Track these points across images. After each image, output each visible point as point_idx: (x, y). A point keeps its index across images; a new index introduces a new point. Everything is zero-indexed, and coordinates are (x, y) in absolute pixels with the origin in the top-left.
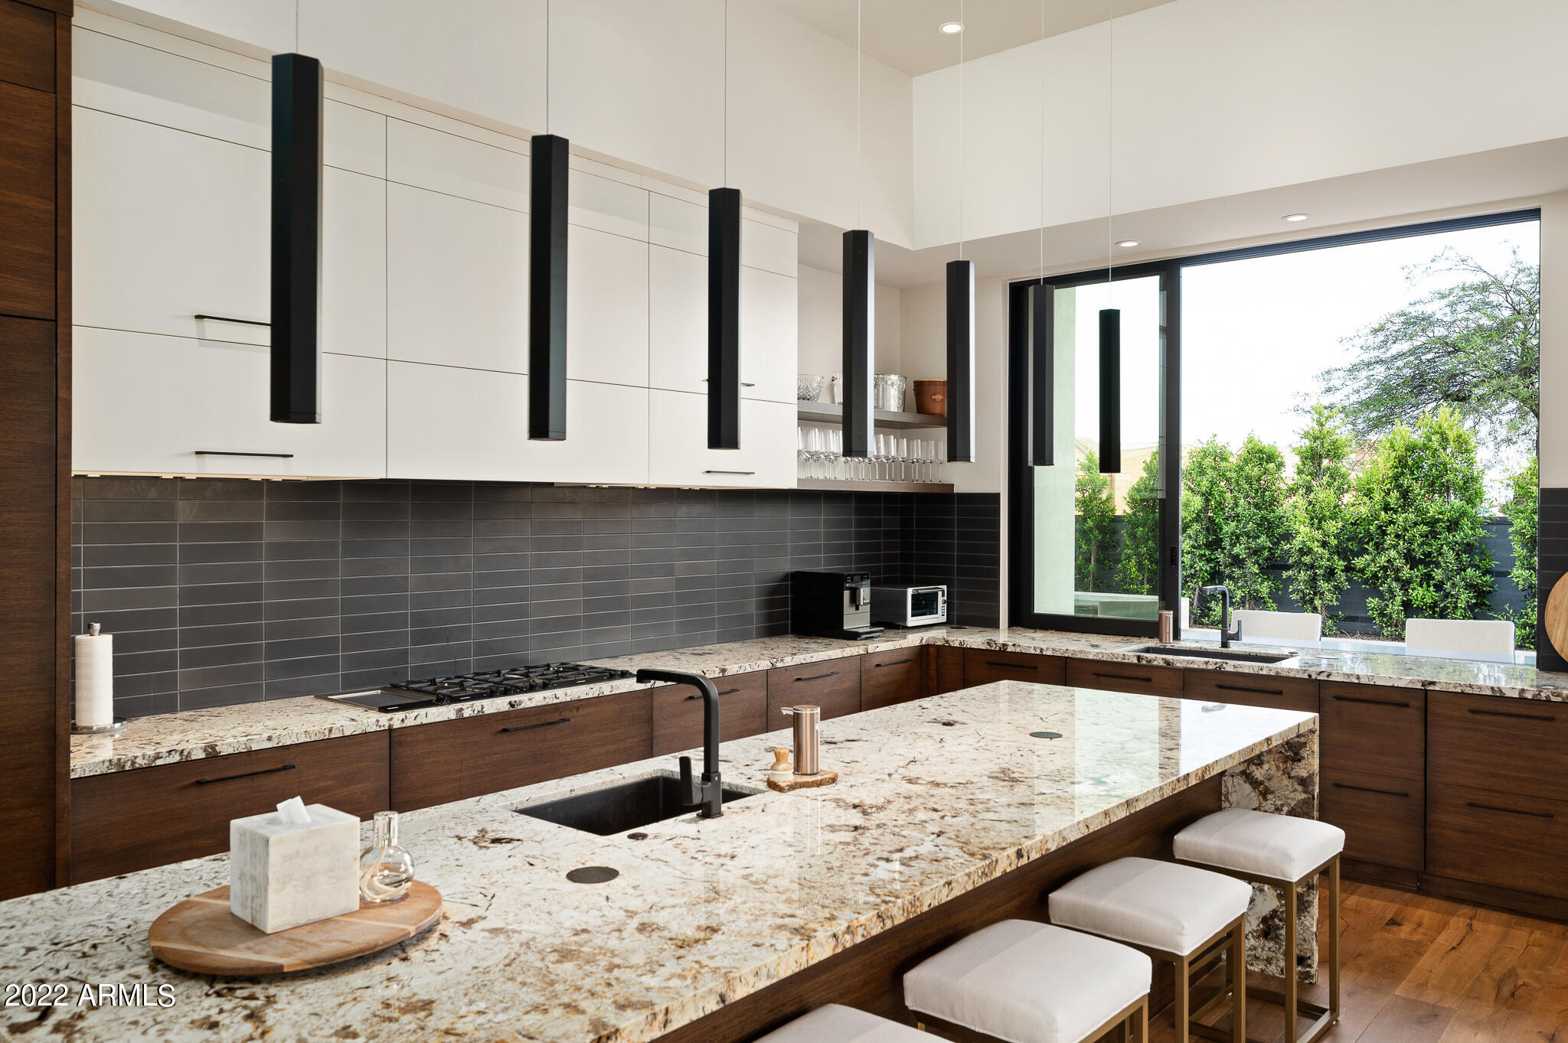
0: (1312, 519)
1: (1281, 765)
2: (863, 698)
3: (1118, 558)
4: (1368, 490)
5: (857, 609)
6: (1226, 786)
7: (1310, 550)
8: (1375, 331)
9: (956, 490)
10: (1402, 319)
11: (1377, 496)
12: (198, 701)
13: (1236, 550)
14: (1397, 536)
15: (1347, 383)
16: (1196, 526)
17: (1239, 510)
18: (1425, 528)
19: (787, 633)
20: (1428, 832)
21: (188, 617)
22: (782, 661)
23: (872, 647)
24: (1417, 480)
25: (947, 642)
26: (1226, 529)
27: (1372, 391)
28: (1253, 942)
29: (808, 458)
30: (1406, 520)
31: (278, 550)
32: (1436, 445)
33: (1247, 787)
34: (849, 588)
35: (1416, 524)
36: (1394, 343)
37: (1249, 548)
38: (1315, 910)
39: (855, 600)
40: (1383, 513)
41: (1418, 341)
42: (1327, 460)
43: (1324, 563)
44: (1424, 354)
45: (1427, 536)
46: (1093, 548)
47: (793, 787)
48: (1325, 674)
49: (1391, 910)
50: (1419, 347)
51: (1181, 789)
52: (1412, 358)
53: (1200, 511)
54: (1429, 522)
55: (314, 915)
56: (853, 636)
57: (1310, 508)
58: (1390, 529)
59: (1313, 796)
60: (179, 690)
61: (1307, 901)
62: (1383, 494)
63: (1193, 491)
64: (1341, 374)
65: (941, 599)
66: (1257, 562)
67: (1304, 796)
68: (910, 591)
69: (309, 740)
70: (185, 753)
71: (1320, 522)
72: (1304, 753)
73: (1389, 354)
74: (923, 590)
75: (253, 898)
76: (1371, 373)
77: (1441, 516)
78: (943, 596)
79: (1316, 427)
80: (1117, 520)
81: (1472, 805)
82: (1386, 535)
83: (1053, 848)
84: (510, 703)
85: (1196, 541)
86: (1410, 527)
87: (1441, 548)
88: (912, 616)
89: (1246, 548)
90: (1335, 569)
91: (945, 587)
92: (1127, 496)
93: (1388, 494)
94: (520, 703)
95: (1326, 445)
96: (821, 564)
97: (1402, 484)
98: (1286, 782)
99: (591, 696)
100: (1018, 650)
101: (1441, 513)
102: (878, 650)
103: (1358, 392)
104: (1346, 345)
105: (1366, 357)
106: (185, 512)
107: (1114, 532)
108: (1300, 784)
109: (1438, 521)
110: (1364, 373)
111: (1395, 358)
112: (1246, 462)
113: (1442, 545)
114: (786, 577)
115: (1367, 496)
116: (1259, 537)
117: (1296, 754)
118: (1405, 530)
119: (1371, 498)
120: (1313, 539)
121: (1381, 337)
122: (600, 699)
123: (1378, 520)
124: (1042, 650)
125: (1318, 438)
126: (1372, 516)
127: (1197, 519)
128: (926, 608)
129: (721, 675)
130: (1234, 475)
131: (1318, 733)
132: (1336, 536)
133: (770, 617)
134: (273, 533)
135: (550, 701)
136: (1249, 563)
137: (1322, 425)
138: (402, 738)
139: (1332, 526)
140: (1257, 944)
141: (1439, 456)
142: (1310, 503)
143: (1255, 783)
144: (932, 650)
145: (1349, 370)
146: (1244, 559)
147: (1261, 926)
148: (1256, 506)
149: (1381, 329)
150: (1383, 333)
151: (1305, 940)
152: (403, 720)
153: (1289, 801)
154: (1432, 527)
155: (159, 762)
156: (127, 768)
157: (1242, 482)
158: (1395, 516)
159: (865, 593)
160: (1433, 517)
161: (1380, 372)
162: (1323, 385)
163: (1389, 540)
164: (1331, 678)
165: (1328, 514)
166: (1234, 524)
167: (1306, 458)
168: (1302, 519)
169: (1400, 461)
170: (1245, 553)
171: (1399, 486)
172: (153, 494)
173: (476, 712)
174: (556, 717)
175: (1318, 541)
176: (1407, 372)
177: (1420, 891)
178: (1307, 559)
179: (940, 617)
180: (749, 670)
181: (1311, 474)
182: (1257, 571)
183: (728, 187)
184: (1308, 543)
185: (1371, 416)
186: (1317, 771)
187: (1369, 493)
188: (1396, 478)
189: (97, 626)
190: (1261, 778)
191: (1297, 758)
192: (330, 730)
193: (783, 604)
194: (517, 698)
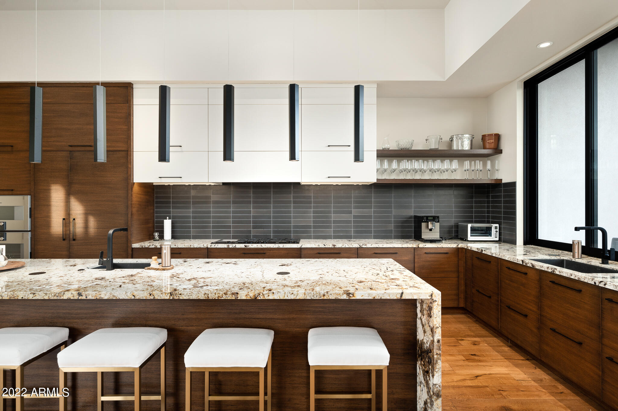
1: (427, 317)
2: (416, 265)
5: (431, 230)
6: (418, 323)
9: (503, 182)
12: (195, 237)
25: (468, 247)
31: (215, 202)
33: (421, 327)
34: (424, 222)
39: (428, 227)
65: (494, 230)
68: (470, 226)
69: (185, 247)
70: (156, 246)
74: (480, 225)
78: (496, 229)
84: (245, 245)
88: (471, 236)
91: (497, 225)
98: (428, 328)
100: (485, 253)
108: (431, 331)
114: (410, 217)
117: (430, 313)
122: (278, 249)
124: (492, 253)
128: (482, 233)
129: (333, 247)
134: (214, 198)
135: (259, 247)
138: (211, 250)
152: (211, 246)
155: (150, 247)
156: (144, 247)
173: (233, 247)
174: (262, 252)
179: (494, 238)
180: (347, 246)
189: (168, 218)
191: (430, 316)
192: (191, 246)
193: (410, 227)
194: (248, 245)
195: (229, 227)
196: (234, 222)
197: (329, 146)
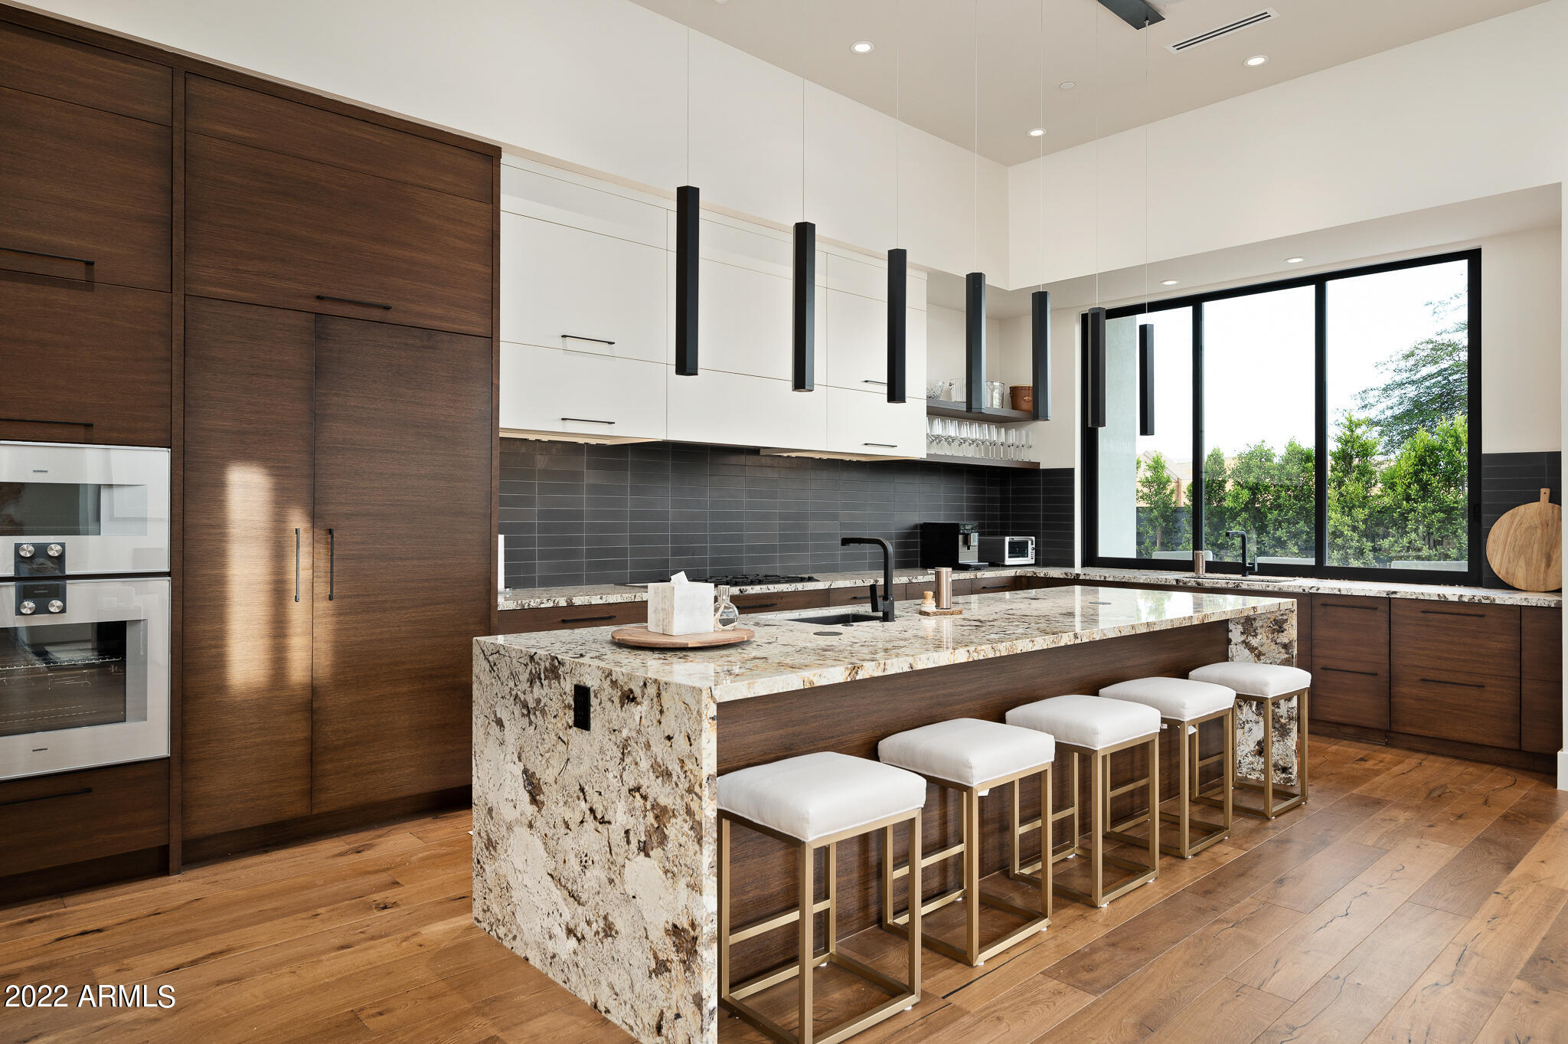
0: (1343, 508)
1: (1270, 635)
3: (1179, 541)
4: (1392, 483)
5: (969, 549)
6: (1231, 652)
7: (1342, 534)
8: (1407, 357)
9: (1042, 467)
10: (1430, 346)
11: (1399, 489)
13: (1278, 533)
14: (1417, 521)
15: (1381, 400)
16: (1244, 515)
17: (1281, 501)
18: (1442, 515)
19: (917, 567)
20: (1392, 700)
21: (544, 529)
22: (916, 578)
23: (979, 574)
24: (1435, 475)
25: (1035, 573)
26: (1269, 516)
27: (1406, 406)
28: (1251, 759)
29: (934, 440)
30: (1425, 508)
31: (593, 488)
32: (1450, 446)
33: (1247, 652)
34: (962, 534)
35: (1434, 511)
36: (1424, 366)
37: (1289, 532)
38: (1294, 734)
39: (967, 542)
40: (1404, 502)
41: (1444, 365)
42: (1357, 459)
43: (1355, 544)
44: (1450, 375)
45: (1443, 522)
46: (1159, 533)
47: (935, 614)
48: (1315, 589)
49: (1362, 754)
50: (1445, 370)
51: (1187, 625)
52: (1440, 378)
53: (1247, 503)
54: (1446, 511)
55: (694, 631)
56: (966, 568)
57: (1342, 499)
58: (1411, 516)
59: (1293, 656)
60: (537, 574)
61: (1289, 729)
62: (1404, 487)
63: (1241, 486)
64: (1376, 393)
65: (1030, 547)
66: (1296, 544)
67: (1286, 656)
68: (1007, 539)
69: (623, 601)
70: (556, 602)
71: (1350, 510)
72: (1285, 626)
73: (1418, 376)
74: (1017, 538)
75: (663, 620)
76: (1403, 391)
77: (1456, 505)
78: (1032, 544)
79: (1348, 433)
80: (1177, 510)
81: (1424, 680)
82: (1408, 520)
83: (1098, 639)
84: (740, 591)
85: (1245, 527)
86: (1429, 514)
87: (1456, 531)
88: (1009, 557)
89: (1287, 532)
90: (1364, 549)
91: (1033, 538)
92: (1186, 491)
93: (1409, 487)
94: (746, 590)
95: (1355, 447)
96: (940, 518)
97: (1422, 479)
98: (1274, 647)
99: (790, 590)
100: (1088, 578)
101: (1456, 502)
102: (984, 576)
103: (1392, 408)
104: (1381, 368)
105: (1398, 378)
106: (541, 462)
107: (1176, 521)
108: (1283, 648)
109: (1454, 509)
110: (1397, 392)
111: (1425, 379)
112: (1287, 461)
113: (1457, 529)
114: (916, 527)
115: (1390, 489)
116: (1298, 523)
117: (1280, 627)
118: (1424, 516)
119: (1394, 490)
120: (1345, 524)
121: (1412, 361)
122: (796, 593)
123: (1400, 508)
124: (1105, 577)
125: (1349, 442)
126: (1395, 505)
127: (1246, 509)
128: (1019, 553)
130: (1276, 472)
131: (1296, 612)
132: (1365, 521)
133: (905, 555)
134: (590, 477)
135: (765, 591)
136: (1290, 545)
137: (1352, 431)
139: (1360, 514)
140: (1253, 760)
141: (1454, 456)
142: (1341, 495)
143: (1252, 649)
144: (1023, 580)
145: (1384, 389)
146: (1285, 542)
147: (1257, 747)
148: (1295, 497)
149: (1412, 354)
150: (1414, 358)
151: (1287, 756)
153: (1276, 660)
154: (1448, 515)
156: (526, 608)
157: (1284, 478)
158: (1415, 505)
159: (975, 539)
160: (1449, 506)
161: (1411, 391)
162: (1360, 403)
163: (1410, 525)
164: (1319, 592)
165: (1357, 503)
166: (1276, 512)
167: (1339, 458)
168: (1334, 508)
169: (1420, 460)
170: (1286, 536)
171: (1419, 481)
172: (523, 450)
174: (768, 602)
175: (1349, 526)
176: (1436, 390)
177: (1387, 745)
178: (1339, 541)
179: (1030, 559)
181: (1343, 472)
182: (1297, 551)
183: (899, 248)
184: (1340, 527)
185: (1405, 429)
186: (1296, 638)
187: (1392, 486)
188: (1416, 473)
190: (1256, 645)
191: (1281, 630)
192: (635, 597)
193: (915, 545)
194: (744, 587)
195: (623, 552)
196: (634, 540)
197: (866, 381)
